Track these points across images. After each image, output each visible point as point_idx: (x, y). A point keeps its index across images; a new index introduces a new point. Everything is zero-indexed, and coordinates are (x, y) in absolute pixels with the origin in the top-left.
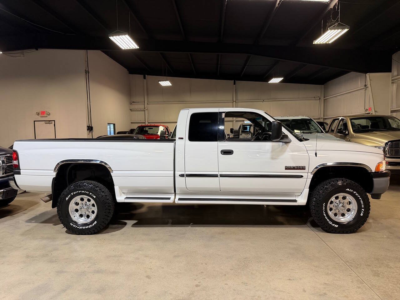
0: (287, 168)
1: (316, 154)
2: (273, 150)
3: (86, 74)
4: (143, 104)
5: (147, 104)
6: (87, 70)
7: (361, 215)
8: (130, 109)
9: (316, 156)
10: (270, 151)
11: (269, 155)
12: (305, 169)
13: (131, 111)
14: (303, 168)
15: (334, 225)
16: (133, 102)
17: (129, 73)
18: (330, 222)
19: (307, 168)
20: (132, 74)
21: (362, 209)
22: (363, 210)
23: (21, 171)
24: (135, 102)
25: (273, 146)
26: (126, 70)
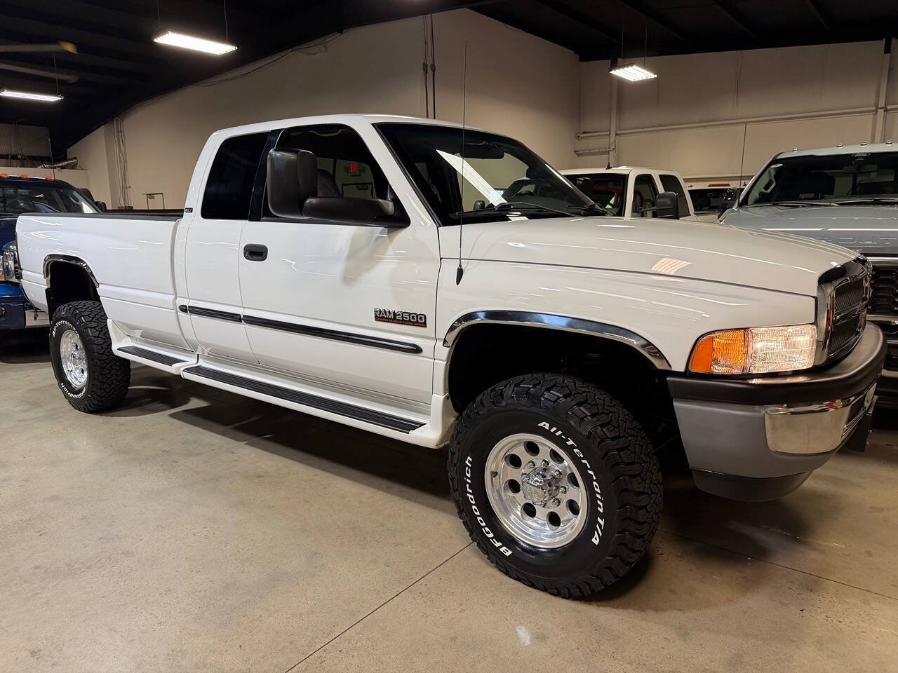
0: (381, 317)
1: (460, 273)
2: (353, 252)
3: (426, 72)
4: (606, 135)
5: (617, 135)
6: (429, 63)
7: (593, 540)
8: (575, 151)
9: (458, 281)
10: (345, 254)
11: (338, 269)
12: (424, 325)
13: (578, 155)
14: (418, 321)
15: (500, 544)
16: (585, 133)
17: (581, 60)
18: (487, 529)
19: (430, 322)
20: (587, 61)
21: (599, 520)
22: (602, 523)
23: (23, 272)
24: (588, 132)
25: (354, 240)
26: (568, 53)
